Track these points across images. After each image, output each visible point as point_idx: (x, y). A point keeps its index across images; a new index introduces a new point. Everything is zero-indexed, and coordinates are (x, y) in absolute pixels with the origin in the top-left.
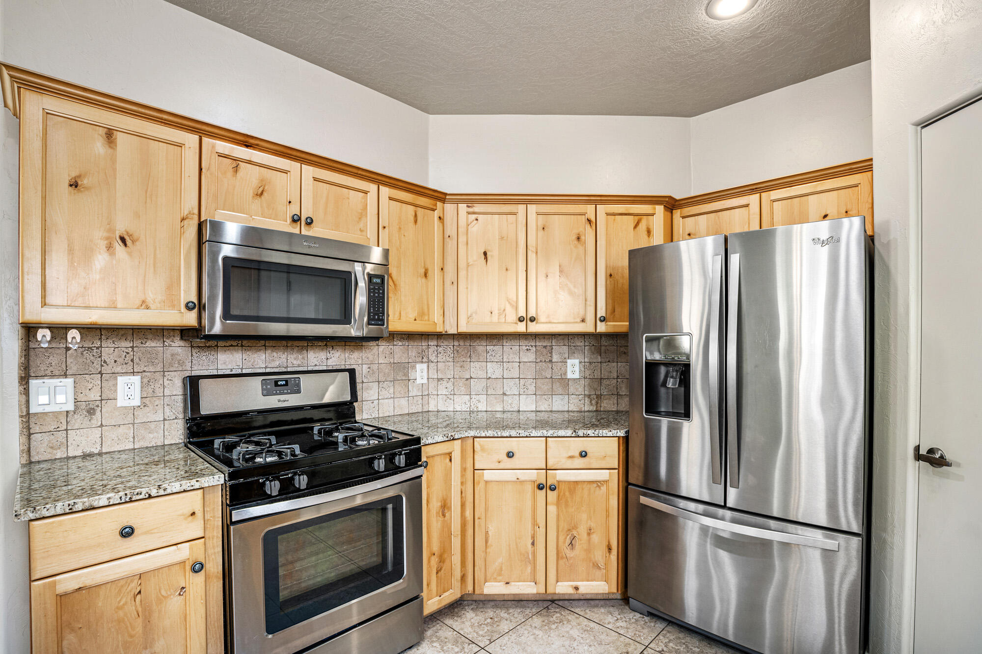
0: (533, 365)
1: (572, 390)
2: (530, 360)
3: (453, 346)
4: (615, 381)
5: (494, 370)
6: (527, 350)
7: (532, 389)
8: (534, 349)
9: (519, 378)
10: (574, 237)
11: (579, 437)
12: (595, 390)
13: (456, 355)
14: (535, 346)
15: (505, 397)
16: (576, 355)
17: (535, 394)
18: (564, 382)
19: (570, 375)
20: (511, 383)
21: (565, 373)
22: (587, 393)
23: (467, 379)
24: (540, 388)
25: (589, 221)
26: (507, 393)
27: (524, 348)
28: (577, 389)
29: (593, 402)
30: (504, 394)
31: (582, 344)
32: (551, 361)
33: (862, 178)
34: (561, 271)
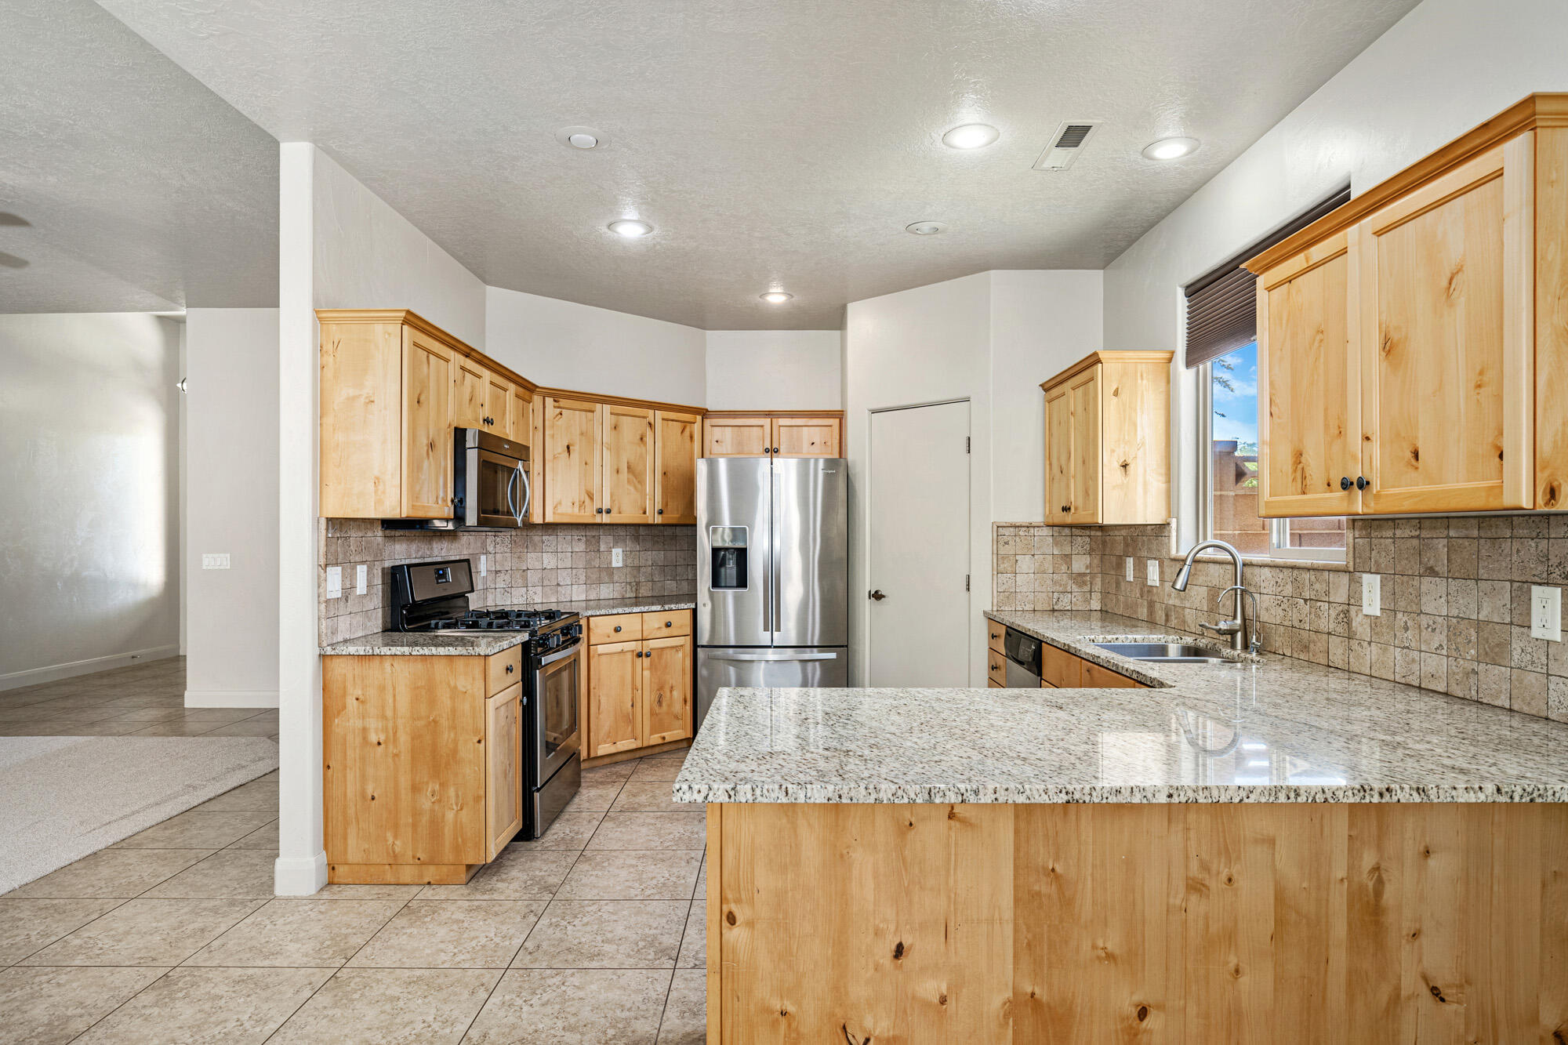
0: (584, 554)
1: (616, 578)
2: (581, 549)
3: (511, 536)
4: (650, 568)
5: (549, 561)
6: (578, 539)
7: (583, 578)
8: (584, 538)
9: (571, 568)
10: (639, 437)
11: (665, 610)
12: (635, 577)
13: (513, 546)
14: (586, 536)
15: (559, 588)
16: (619, 544)
17: (585, 584)
18: (610, 571)
19: (614, 565)
20: (564, 573)
21: (611, 563)
22: (628, 580)
23: (524, 571)
24: (590, 577)
25: (650, 424)
26: (561, 584)
27: (576, 538)
28: (620, 577)
30: (558, 585)
31: (624, 534)
32: (599, 550)
33: (835, 422)
34: (628, 468)
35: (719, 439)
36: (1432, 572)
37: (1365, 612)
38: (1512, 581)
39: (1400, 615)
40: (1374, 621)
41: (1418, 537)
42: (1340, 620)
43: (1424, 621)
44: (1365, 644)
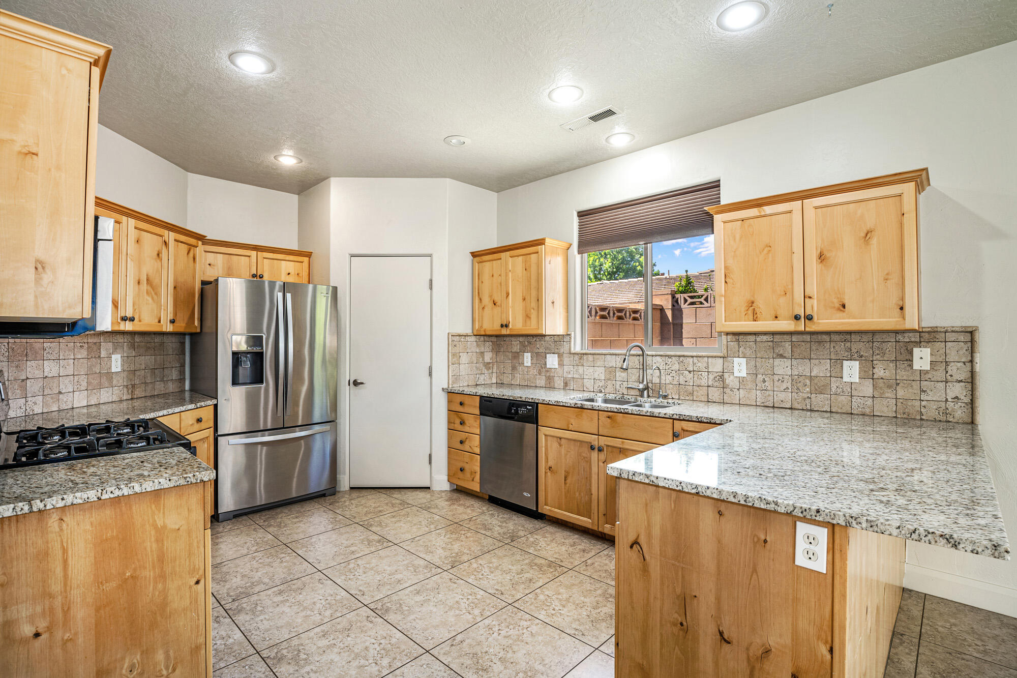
0: (85, 361)
1: (115, 382)
2: (83, 356)
3: (8, 343)
4: (144, 371)
5: (50, 368)
6: (81, 346)
7: (84, 384)
8: (86, 345)
9: (73, 375)
10: (156, 253)
11: (197, 408)
12: (131, 380)
13: (11, 354)
14: (88, 343)
15: (61, 396)
16: (118, 350)
17: (86, 390)
18: (110, 375)
19: (114, 370)
20: (67, 380)
21: (110, 368)
22: (125, 384)
23: (23, 380)
24: (91, 383)
25: (165, 242)
26: (63, 392)
27: (79, 345)
28: (118, 381)
29: (130, 391)
30: (60, 393)
31: (122, 340)
32: (99, 356)
33: (306, 259)
34: (148, 280)
35: (212, 263)
36: (781, 356)
37: (735, 375)
38: (830, 359)
39: (759, 376)
40: (742, 380)
41: (772, 341)
42: (717, 379)
43: (776, 378)
44: (736, 390)
